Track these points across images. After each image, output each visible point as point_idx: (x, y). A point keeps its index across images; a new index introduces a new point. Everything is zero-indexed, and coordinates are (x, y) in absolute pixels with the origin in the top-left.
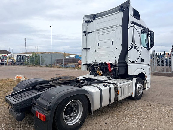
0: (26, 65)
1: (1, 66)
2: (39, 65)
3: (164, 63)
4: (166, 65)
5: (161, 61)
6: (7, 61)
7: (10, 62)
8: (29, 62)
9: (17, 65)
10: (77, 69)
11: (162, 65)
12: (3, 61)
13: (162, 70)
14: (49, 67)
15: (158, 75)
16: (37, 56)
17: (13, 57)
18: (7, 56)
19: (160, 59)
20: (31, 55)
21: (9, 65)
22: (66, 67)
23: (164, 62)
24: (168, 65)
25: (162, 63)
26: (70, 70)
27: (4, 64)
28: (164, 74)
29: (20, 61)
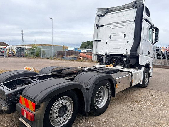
0: (26, 56)
1: (2, 58)
2: (40, 57)
3: (162, 57)
4: (165, 59)
5: (160, 54)
6: (6, 53)
7: (10, 54)
8: (29, 54)
9: (18, 57)
10: (79, 61)
11: (161, 58)
12: (3, 53)
13: (162, 63)
14: (50, 59)
15: (159, 68)
16: (38, 48)
17: (12, 49)
18: (7, 48)
19: (159, 52)
20: (31, 47)
21: (9, 56)
22: (68, 60)
23: (162, 55)
24: (166, 58)
25: (161, 56)
26: (72, 62)
27: (5, 56)
28: (165, 66)
29: (20, 53)
